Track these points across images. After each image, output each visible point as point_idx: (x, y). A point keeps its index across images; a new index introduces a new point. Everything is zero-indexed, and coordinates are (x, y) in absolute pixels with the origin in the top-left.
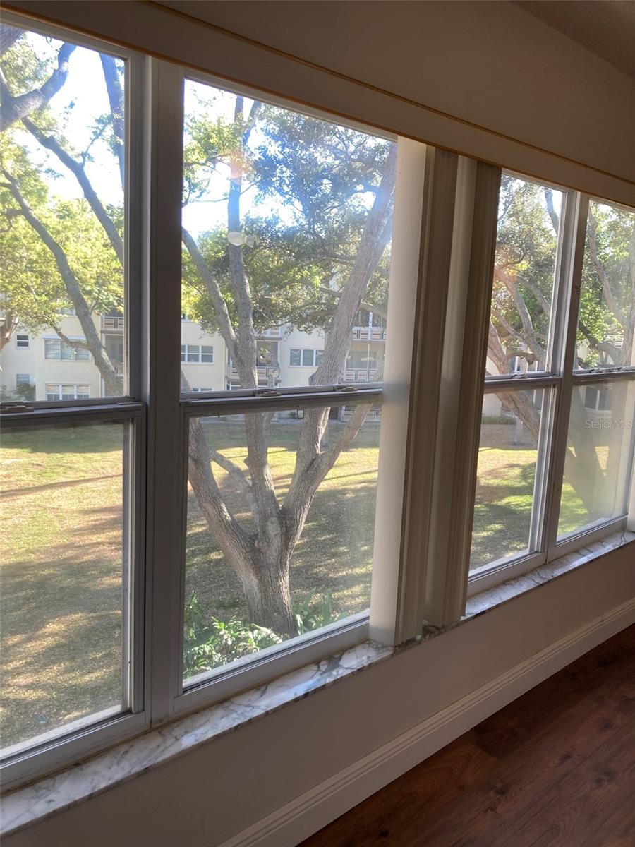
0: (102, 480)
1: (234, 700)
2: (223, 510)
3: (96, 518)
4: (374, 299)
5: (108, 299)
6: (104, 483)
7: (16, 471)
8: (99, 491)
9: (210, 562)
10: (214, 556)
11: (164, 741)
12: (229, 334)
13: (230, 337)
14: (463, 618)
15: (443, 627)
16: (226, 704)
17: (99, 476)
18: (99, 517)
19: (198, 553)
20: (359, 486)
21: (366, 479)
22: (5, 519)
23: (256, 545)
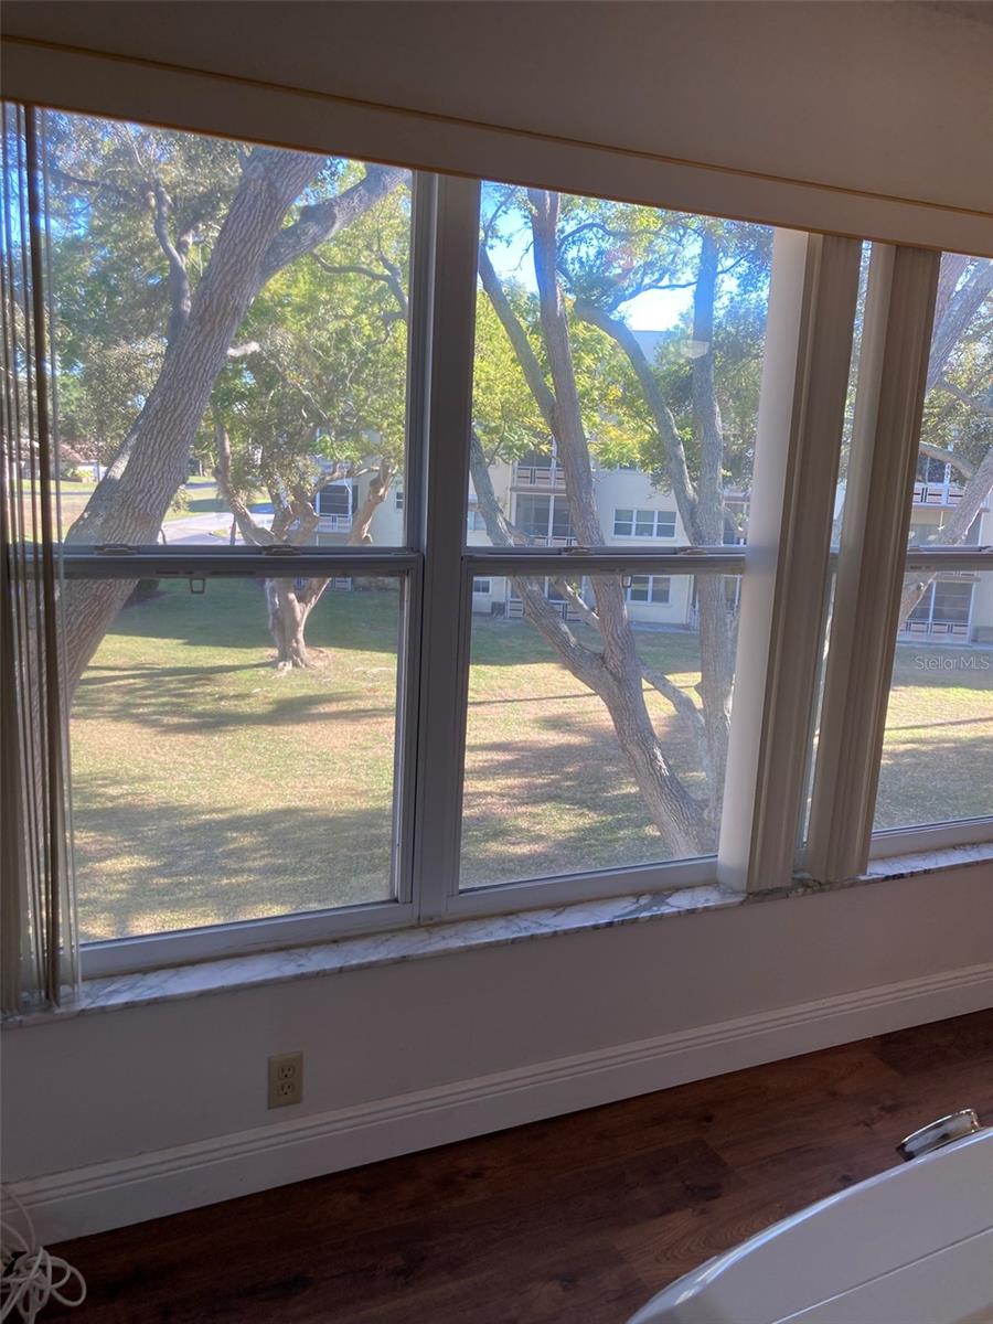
0: (498, 704)
1: (521, 915)
2: (656, 758)
3: (485, 757)
4: (944, 436)
5: (522, 440)
6: (501, 710)
7: (385, 684)
8: (493, 719)
9: (643, 839)
10: (651, 831)
11: (430, 938)
12: (684, 490)
13: (685, 497)
14: (863, 878)
15: (830, 883)
16: (510, 917)
17: (494, 699)
18: (489, 757)
19: (627, 823)
20: (902, 747)
21: (917, 736)
22: (365, 748)
23: (705, 815)
